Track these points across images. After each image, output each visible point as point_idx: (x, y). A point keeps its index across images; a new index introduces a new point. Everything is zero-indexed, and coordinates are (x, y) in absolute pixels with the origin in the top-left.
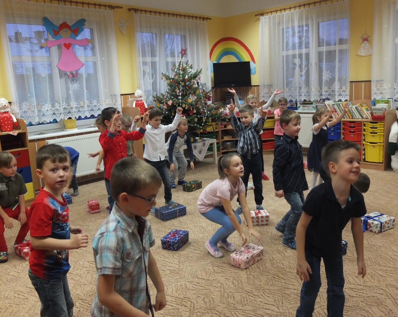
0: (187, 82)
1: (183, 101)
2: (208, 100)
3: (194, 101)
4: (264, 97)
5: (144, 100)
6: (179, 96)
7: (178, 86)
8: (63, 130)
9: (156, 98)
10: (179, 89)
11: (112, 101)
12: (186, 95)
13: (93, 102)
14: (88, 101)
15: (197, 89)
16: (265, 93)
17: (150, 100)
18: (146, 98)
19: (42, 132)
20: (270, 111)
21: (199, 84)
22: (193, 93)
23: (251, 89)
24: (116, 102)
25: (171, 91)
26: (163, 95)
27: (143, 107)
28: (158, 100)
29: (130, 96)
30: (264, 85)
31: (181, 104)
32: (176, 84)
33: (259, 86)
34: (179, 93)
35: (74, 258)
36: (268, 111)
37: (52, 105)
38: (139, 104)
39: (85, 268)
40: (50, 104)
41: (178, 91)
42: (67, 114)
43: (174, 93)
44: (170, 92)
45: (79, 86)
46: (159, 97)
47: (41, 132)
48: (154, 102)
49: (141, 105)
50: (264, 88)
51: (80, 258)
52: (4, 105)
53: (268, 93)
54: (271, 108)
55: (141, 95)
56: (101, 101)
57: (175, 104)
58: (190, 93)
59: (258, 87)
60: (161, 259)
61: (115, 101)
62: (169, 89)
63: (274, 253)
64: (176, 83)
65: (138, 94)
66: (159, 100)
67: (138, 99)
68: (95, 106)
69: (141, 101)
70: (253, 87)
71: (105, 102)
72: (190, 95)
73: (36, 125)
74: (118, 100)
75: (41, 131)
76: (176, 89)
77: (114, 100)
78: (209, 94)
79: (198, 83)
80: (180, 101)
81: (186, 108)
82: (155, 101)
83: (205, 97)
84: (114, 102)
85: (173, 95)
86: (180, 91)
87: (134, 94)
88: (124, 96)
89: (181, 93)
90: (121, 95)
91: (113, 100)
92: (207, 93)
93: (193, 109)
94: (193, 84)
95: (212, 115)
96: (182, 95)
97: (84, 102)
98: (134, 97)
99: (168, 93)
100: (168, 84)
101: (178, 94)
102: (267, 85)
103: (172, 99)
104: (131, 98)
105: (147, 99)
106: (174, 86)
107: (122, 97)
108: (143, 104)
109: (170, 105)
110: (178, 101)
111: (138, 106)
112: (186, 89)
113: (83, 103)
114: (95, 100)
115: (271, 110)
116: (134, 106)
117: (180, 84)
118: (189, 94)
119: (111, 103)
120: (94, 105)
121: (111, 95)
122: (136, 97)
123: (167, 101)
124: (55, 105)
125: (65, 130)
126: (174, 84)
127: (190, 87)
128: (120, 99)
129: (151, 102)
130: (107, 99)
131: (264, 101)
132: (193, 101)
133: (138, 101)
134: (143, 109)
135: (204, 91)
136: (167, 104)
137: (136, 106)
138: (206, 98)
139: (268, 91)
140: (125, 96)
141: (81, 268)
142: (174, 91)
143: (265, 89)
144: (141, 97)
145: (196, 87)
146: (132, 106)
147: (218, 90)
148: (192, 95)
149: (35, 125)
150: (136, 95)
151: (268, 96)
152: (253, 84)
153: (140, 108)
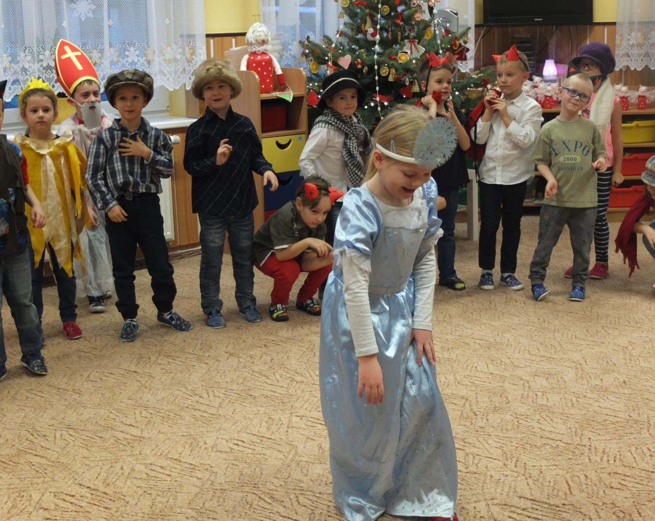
0: (400, 5)
1: (383, 58)
2: (458, 59)
3: (416, 59)
4: (628, 56)
5: (273, 51)
6: (374, 43)
7: (372, 17)
9: (307, 47)
10: (374, 23)
11: (183, 53)
12: (395, 41)
13: (127, 53)
14: (112, 50)
15: (427, 25)
16: (632, 46)
17: (293, 53)
18: (280, 47)
20: (644, 97)
21: (435, 11)
22: (415, 38)
23: (590, 33)
24: (192, 54)
25: (352, 30)
26: (328, 40)
27: (269, 72)
28: (312, 52)
29: (234, 40)
30: (631, 23)
31: (376, 67)
32: (367, 11)
33: (614, 24)
34: (374, 35)
35: (18, 481)
36: (640, 97)
37: (10, 59)
38: (259, 63)
39: (41, 511)
40: (5, 55)
41: (371, 30)
43: (360, 36)
44: (349, 32)
45: (94, 7)
46: (316, 45)
48: (304, 58)
49: (261, 66)
50: (631, 31)
51: (35, 480)
53: (640, 45)
54: (648, 90)
55: (263, 37)
56: (149, 52)
57: (359, 66)
58: (407, 37)
59: (611, 27)
60: (261, 503)
61: (191, 51)
62: (345, 24)
63: (602, 514)
64: (366, 8)
65: (256, 33)
66: (315, 54)
67: (254, 50)
69: (264, 53)
70: (597, 29)
71: (162, 53)
72: (406, 41)
74: (200, 51)
76: (365, 23)
77: (187, 49)
78: (461, 42)
79: (431, 9)
80: (376, 57)
81: (391, 79)
82: (307, 56)
83: (448, 50)
84: (188, 55)
85: (357, 42)
86: (375, 29)
87: (244, 34)
88: (216, 38)
89: (378, 37)
90: (208, 36)
91: (184, 50)
92: (456, 38)
93: (412, 83)
94: (416, 11)
95: (468, 100)
96: (382, 43)
97: (102, 51)
98: (245, 44)
99: (342, 34)
100: (344, 8)
101: (369, 38)
102: (639, 23)
103: (352, 51)
104: (236, 46)
105: (283, 50)
106: (360, 16)
107: (212, 41)
108: (270, 62)
109: (346, 67)
110: (370, 57)
111: (255, 69)
112: (397, 25)
113: (99, 55)
114: (132, 49)
115: (647, 94)
116: (243, 68)
117: (376, 10)
118: (402, 39)
119: (178, 57)
120: (130, 60)
121: (182, 36)
122: (251, 44)
123: (337, 58)
124: (18, 58)
126: (361, 9)
127: (408, 20)
128: (204, 47)
129: (294, 57)
130: (169, 45)
131: (628, 67)
132: (411, 60)
133: (254, 54)
134: (267, 76)
135: (448, 31)
136: (335, 64)
137: (249, 66)
138: (453, 52)
139: (640, 41)
140: (219, 38)
141: (31, 509)
142: (359, 30)
143: (633, 34)
144: (264, 42)
145: (423, 21)
146: (239, 67)
147: (496, 32)
148: (412, 42)
150: (250, 36)
151: (639, 55)
152: (598, 17)
153: (258, 73)
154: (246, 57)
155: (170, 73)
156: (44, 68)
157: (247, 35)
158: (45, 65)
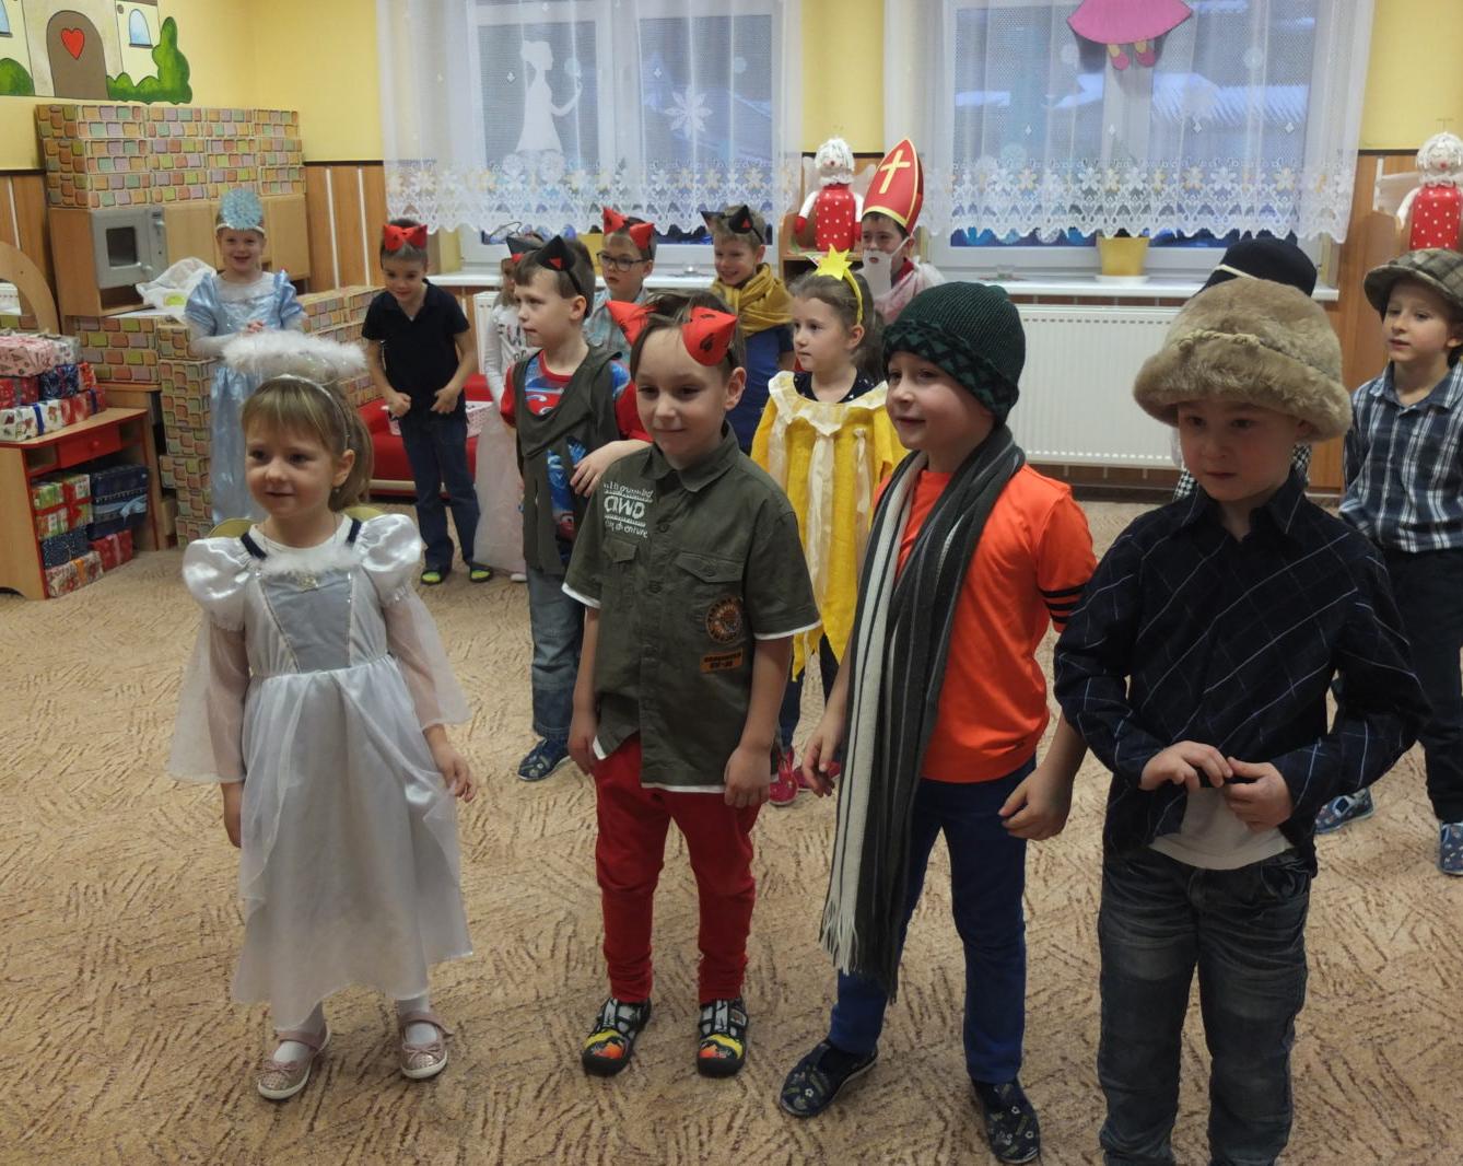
8: (1092, 279)
13: (1213, 176)
19: (1007, 272)
42: (1114, 215)
47: (1001, 272)
52: (828, 163)
65: (1435, 152)
67: (1428, 180)
68: (1223, 193)
69: (1441, 187)
73: (1010, 245)
75: (1003, 267)
87: (1414, 152)
114: (1224, 170)
116: (1403, 210)
120: (1217, 187)
125: (1098, 277)
128: (1350, 173)
133: (1425, 187)
149: (1005, 245)
154: (1416, 191)
155: (1283, 212)
156: (1083, 192)
157: (1420, 154)
158: (1085, 187)
